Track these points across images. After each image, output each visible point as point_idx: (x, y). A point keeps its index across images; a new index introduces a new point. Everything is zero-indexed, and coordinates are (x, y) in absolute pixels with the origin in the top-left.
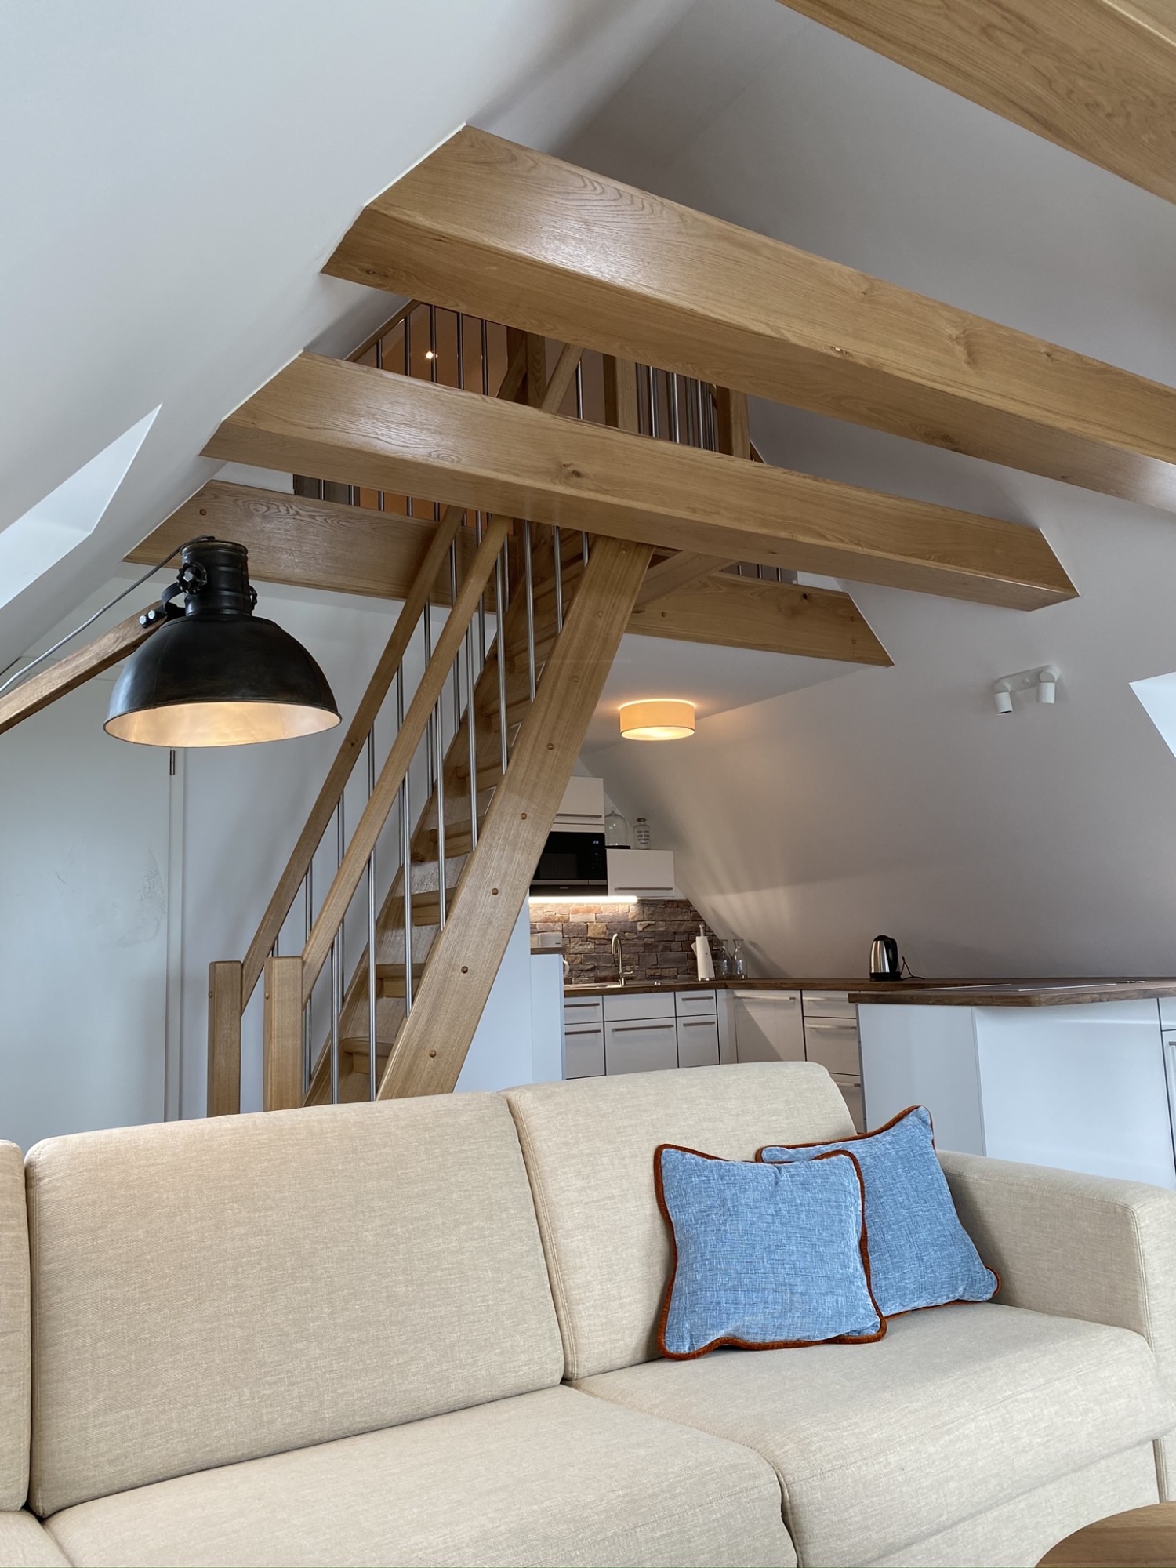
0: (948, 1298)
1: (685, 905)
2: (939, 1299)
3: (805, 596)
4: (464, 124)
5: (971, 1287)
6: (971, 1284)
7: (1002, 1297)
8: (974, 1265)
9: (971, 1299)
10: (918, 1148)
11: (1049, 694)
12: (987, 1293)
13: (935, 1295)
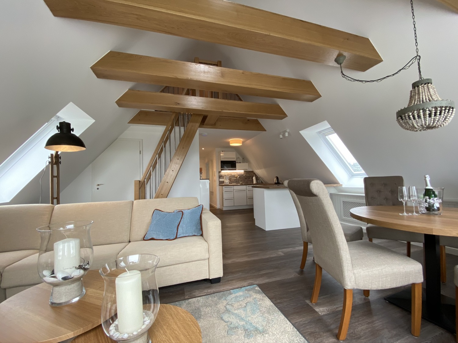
0: (192, 235)
1: (253, 172)
3: (248, 120)
4: (110, 51)
9: (196, 235)
11: (287, 135)
12: (199, 234)
13: (189, 234)
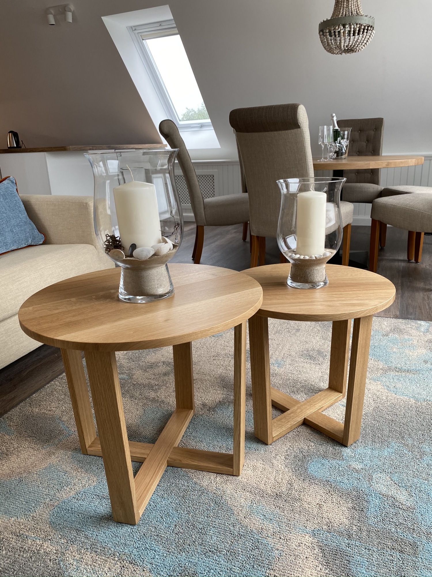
0: (25, 244)
2: (22, 245)
5: (34, 240)
6: (34, 239)
7: (46, 242)
8: (35, 232)
9: (35, 244)
10: (9, 191)
11: (70, 18)
12: (40, 241)
13: (20, 244)
